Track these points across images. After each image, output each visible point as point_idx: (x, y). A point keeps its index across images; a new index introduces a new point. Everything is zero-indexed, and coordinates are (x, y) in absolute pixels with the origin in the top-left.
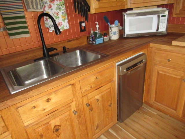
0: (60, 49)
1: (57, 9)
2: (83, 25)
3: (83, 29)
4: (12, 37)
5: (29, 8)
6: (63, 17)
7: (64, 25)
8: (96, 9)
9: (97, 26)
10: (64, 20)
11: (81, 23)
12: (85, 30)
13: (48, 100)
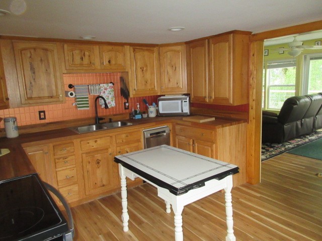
0: (107, 120)
1: (108, 94)
2: (127, 104)
3: (127, 107)
4: (79, 109)
5: (92, 93)
6: (111, 98)
7: (112, 103)
8: (133, 95)
9: (138, 106)
10: (112, 101)
11: (125, 103)
12: (128, 108)
13: (96, 141)
